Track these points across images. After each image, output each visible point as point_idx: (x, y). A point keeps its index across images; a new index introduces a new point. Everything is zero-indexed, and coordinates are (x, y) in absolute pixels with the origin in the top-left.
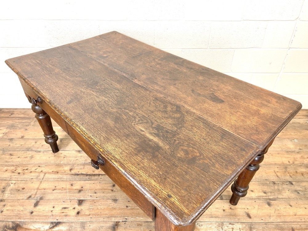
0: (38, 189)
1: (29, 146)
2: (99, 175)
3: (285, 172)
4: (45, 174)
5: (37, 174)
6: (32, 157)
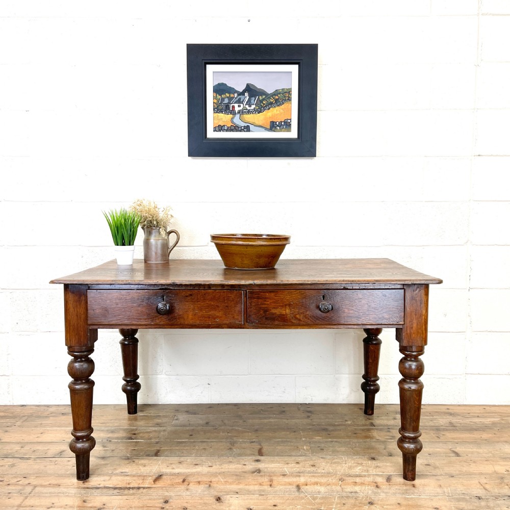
0: (20, 506)
1: (10, 451)
2: (139, 488)
3: (501, 484)
4: (35, 487)
5: (20, 488)
6: (13, 465)
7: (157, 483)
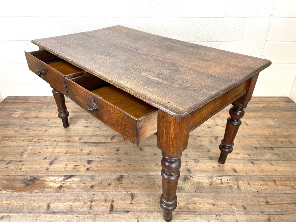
0: (52, 153)
1: (43, 123)
2: (105, 143)
3: (267, 141)
4: (58, 142)
5: (51, 143)
6: (46, 131)
7: (113, 140)
